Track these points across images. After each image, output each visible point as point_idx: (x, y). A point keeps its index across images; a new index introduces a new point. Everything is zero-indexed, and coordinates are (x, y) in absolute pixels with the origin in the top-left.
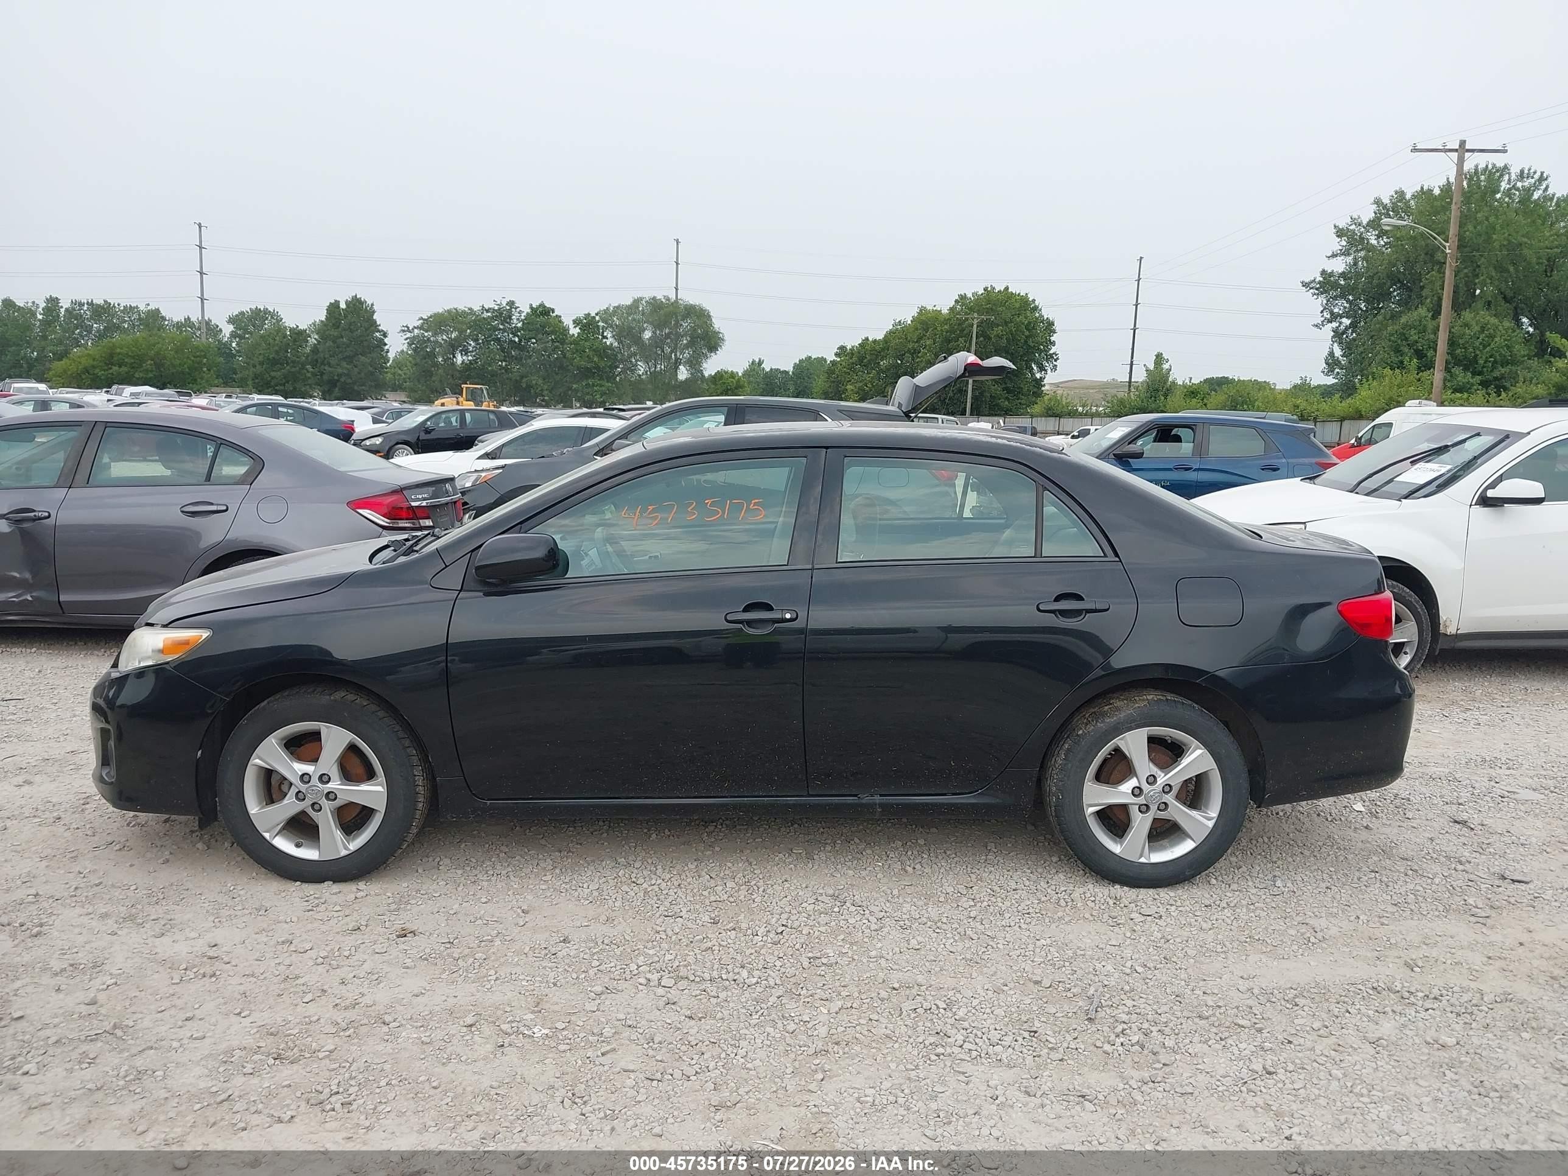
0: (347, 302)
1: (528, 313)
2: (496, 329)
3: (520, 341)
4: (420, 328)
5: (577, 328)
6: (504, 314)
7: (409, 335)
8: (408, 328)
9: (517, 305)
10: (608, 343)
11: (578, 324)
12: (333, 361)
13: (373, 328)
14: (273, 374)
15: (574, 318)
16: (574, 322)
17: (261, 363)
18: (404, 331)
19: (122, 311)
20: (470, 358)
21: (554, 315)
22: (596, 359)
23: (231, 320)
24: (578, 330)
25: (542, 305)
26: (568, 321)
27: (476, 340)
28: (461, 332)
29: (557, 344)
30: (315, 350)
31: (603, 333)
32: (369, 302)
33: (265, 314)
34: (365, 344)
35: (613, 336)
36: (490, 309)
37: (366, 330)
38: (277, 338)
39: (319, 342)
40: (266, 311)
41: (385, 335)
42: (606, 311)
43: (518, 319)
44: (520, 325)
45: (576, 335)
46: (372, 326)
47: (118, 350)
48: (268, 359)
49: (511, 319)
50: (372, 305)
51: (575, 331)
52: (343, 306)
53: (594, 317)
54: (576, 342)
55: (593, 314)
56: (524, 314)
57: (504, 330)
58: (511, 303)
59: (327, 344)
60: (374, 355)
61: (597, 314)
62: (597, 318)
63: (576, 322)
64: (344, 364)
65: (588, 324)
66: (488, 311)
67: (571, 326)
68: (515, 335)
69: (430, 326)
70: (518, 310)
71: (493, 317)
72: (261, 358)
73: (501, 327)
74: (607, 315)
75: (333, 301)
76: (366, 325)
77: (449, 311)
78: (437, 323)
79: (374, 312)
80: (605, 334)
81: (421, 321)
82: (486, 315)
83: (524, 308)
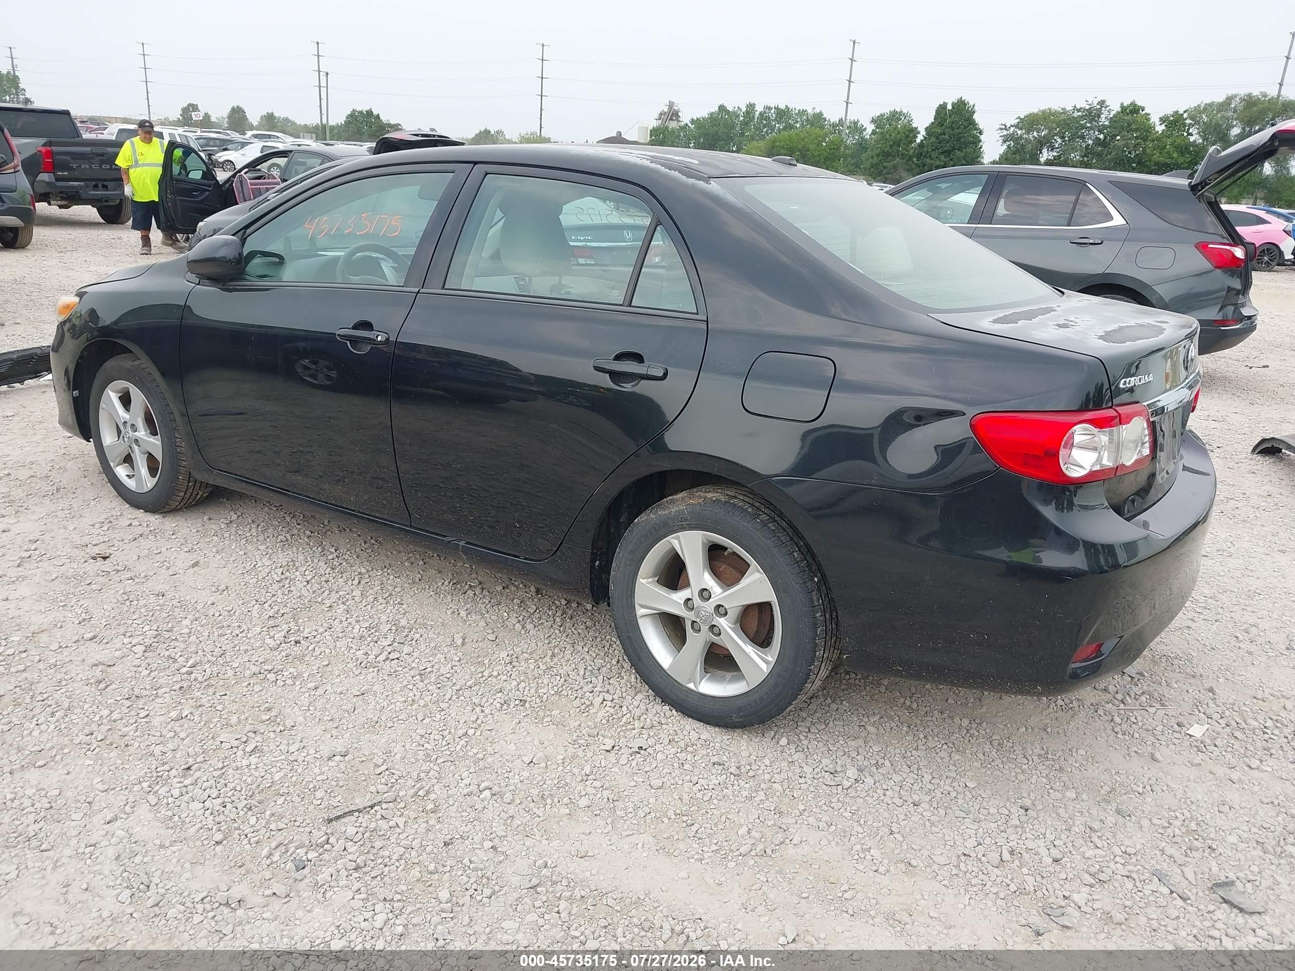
0: (953, 105)
1: (1118, 112)
2: (1083, 127)
3: (1105, 138)
4: (1016, 126)
5: (1163, 125)
6: (1092, 114)
7: (1005, 133)
8: (1006, 126)
9: (1107, 104)
10: (1191, 140)
11: (1164, 122)
12: (934, 155)
13: (971, 126)
14: (885, 164)
15: (1161, 116)
16: (1161, 119)
17: (878, 155)
18: (1001, 129)
19: (797, 114)
20: (1055, 154)
21: (1144, 113)
22: (1175, 155)
23: (873, 121)
24: (1163, 127)
25: (1133, 104)
26: (1155, 119)
27: (1063, 138)
28: (1051, 129)
29: (1140, 141)
30: (921, 145)
31: (1188, 129)
32: (971, 104)
33: (900, 115)
34: (962, 140)
35: (1199, 133)
36: (1081, 108)
37: (965, 128)
38: (893, 135)
39: (925, 138)
40: (901, 113)
41: (981, 133)
42: (1197, 109)
43: (1106, 118)
44: (1107, 123)
45: (1160, 132)
46: (970, 124)
47: (778, 144)
48: (884, 152)
49: (1099, 117)
50: (974, 106)
51: (1160, 128)
52: (949, 107)
53: (1182, 115)
54: (1158, 139)
55: (1181, 112)
56: (1114, 112)
57: (1091, 128)
58: (1102, 103)
59: (931, 140)
60: (968, 150)
61: (1185, 112)
62: (1185, 116)
63: (1163, 120)
64: (942, 157)
65: (1175, 122)
66: (1078, 110)
67: (1158, 123)
68: (1101, 132)
69: (1024, 125)
70: (1108, 109)
71: (1083, 116)
72: (878, 151)
73: (1089, 125)
74: (1195, 114)
75: (942, 103)
76: (966, 124)
77: (1044, 112)
78: (1030, 122)
79: (974, 112)
80: (1191, 131)
81: (1018, 120)
82: (1076, 114)
83: (1115, 107)
